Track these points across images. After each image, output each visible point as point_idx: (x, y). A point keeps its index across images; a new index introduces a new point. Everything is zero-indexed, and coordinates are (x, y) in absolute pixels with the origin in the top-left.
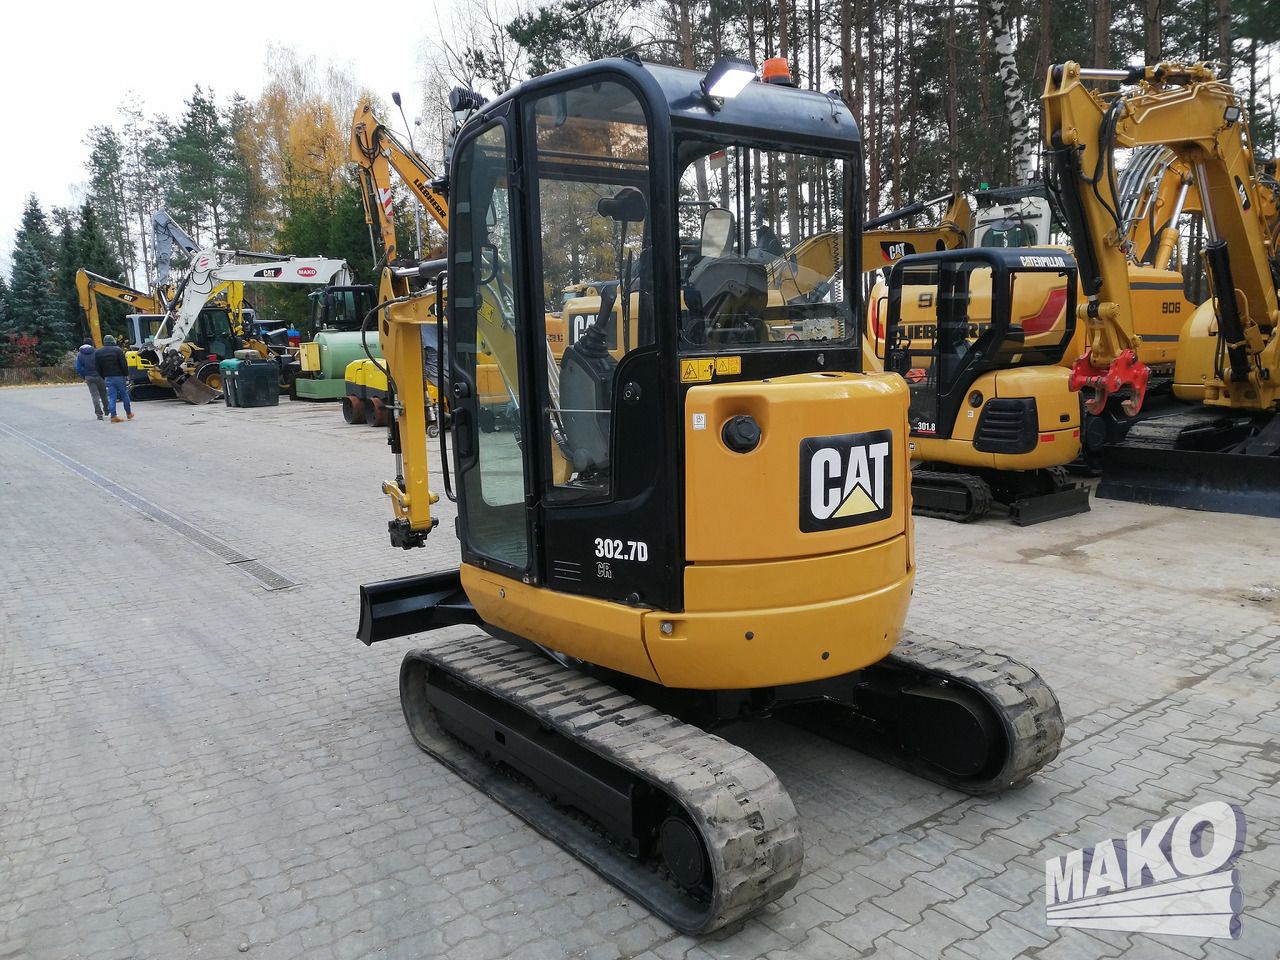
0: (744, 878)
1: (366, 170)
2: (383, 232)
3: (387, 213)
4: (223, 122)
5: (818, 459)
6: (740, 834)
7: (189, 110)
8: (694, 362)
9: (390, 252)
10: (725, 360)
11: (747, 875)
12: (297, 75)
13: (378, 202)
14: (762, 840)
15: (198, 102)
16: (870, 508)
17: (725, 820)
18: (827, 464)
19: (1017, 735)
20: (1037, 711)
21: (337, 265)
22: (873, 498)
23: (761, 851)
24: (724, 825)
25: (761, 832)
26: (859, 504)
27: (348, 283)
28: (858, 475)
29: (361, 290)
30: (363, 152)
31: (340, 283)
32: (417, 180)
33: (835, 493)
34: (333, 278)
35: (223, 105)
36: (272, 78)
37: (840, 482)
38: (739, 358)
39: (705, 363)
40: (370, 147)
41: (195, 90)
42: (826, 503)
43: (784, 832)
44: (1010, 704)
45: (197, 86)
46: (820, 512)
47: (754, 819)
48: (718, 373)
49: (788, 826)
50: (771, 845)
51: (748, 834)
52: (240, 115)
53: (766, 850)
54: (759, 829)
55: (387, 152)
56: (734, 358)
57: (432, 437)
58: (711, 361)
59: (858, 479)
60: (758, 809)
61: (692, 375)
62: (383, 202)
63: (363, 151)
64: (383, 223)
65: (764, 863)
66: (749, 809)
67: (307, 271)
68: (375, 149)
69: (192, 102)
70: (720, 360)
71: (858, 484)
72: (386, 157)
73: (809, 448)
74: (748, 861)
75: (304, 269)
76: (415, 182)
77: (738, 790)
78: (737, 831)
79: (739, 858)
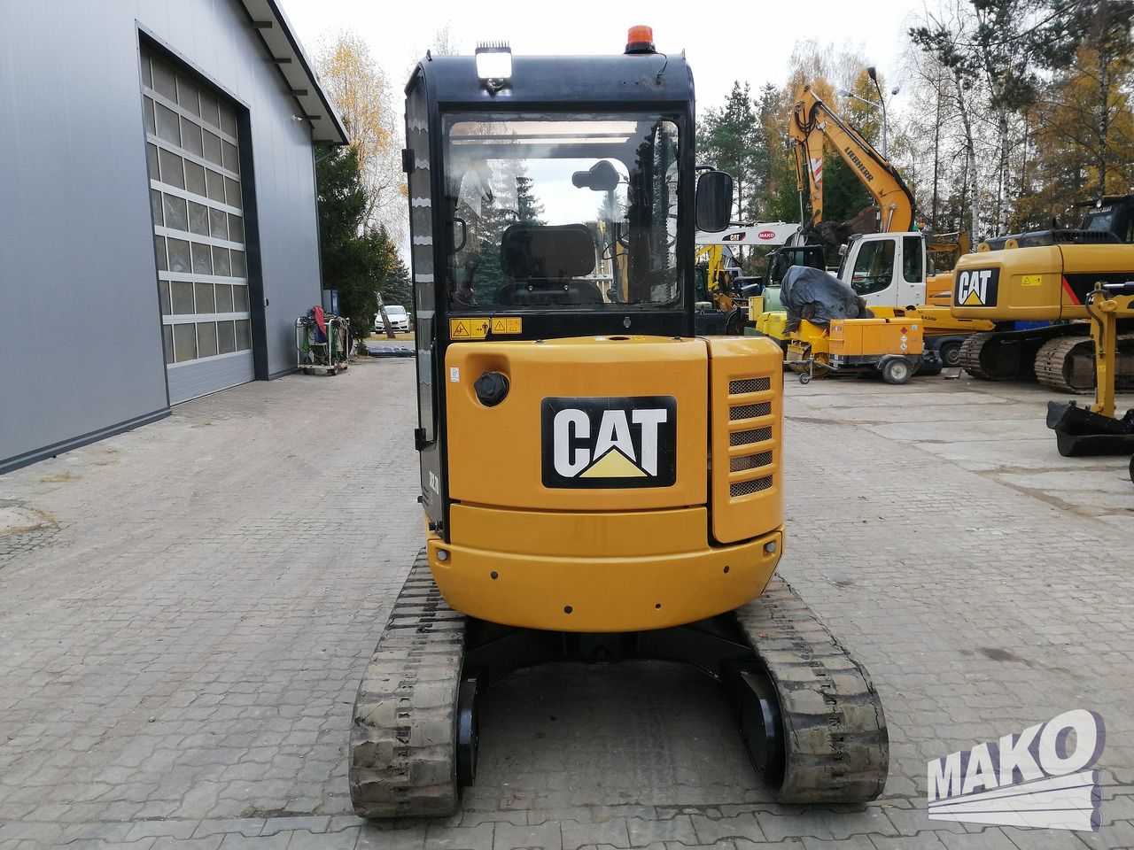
0: (377, 779)
1: (801, 143)
2: (812, 198)
3: (816, 181)
4: (754, 110)
5: (562, 420)
6: (382, 740)
7: (728, 103)
8: (466, 322)
9: (816, 215)
10: (503, 320)
11: (381, 777)
12: (817, 62)
13: (810, 170)
14: (405, 752)
15: (736, 96)
16: (633, 472)
17: (372, 724)
18: (572, 425)
19: (794, 747)
20: (842, 729)
21: (793, 228)
22: (638, 463)
23: (398, 761)
24: (370, 728)
25: (403, 745)
26: (616, 467)
27: (802, 244)
28: (614, 437)
29: (811, 249)
30: (800, 128)
31: (795, 244)
32: (848, 148)
33: (583, 455)
34: (790, 240)
35: (755, 95)
36: (797, 67)
37: (590, 443)
38: (520, 319)
39: (479, 323)
40: (807, 122)
41: (734, 86)
42: (572, 461)
43: (432, 753)
44: (800, 711)
45: (736, 83)
46: (564, 468)
47: (403, 732)
48: (493, 332)
49: (438, 749)
50: (411, 760)
51: (389, 743)
52: (770, 103)
53: (403, 762)
54: (403, 742)
55: (822, 125)
56: (513, 319)
57: (803, 383)
58: (486, 321)
59: (614, 443)
60: (411, 725)
61: (463, 332)
62: (814, 170)
63: (799, 126)
64: (812, 189)
65: (403, 774)
66: (403, 722)
67: (767, 235)
68: (810, 123)
69: (731, 96)
70: (495, 321)
71: (614, 447)
72: (821, 129)
73: (551, 409)
74: (381, 765)
75: (764, 233)
76: (846, 150)
77: (405, 704)
78: (380, 737)
79: (372, 760)
